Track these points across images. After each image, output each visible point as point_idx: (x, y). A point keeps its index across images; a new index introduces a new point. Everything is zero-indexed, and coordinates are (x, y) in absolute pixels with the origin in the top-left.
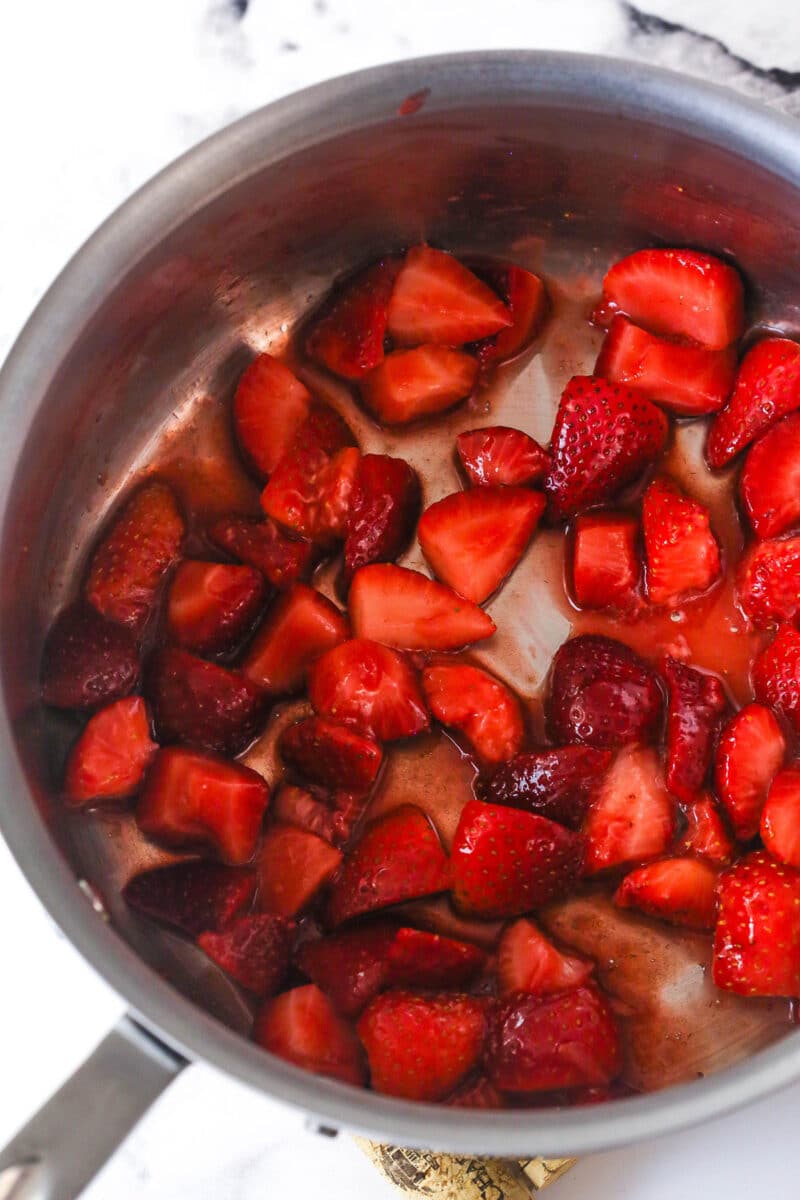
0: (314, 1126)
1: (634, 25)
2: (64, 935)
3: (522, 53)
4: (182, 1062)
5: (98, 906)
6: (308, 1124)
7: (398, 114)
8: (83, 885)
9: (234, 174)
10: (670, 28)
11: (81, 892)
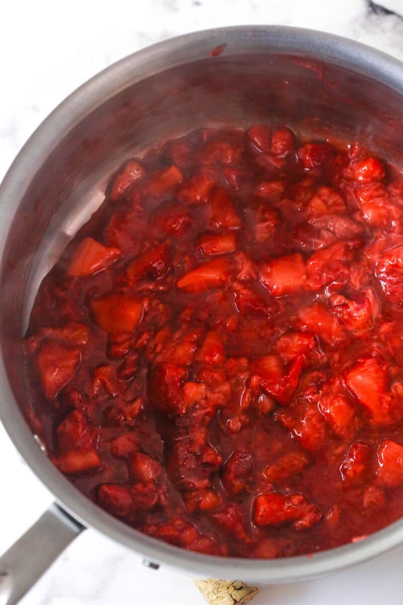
0: (147, 564)
1: (370, 9)
2: (25, 462)
3: (273, 27)
4: (82, 528)
5: (43, 448)
6: (144, 562)
7: (210, 55)
8: (36, 437)
9: (127, 83)
10: (388, 12)
11: (35, 439)
